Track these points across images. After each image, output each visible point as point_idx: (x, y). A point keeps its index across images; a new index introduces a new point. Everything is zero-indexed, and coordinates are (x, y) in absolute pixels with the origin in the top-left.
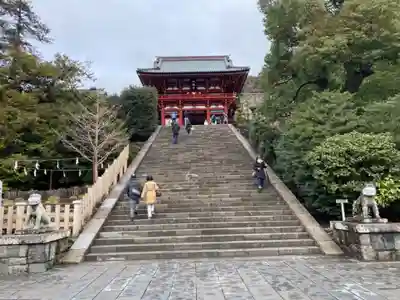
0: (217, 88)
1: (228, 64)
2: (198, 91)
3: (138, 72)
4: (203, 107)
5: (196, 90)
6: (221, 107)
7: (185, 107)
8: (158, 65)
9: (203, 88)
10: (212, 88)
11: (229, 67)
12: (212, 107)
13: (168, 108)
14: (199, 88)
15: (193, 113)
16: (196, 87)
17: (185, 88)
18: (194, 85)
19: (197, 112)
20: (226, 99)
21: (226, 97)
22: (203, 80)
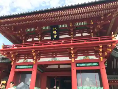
4: (67, 59)
5: (58, 38)
6: (93, 57)
7: (43, 60)
9: (67, 36)
10: (79, 35)
12: (79, 58)
13: (21, 61)
14: (61, 37)
15: (57, 67)
16: (58, 35)
17: (45, 38)
18: (55, 32)
19: (61, 66)
20: (101, 43)
21: (100, 41)
22: (65, 26)
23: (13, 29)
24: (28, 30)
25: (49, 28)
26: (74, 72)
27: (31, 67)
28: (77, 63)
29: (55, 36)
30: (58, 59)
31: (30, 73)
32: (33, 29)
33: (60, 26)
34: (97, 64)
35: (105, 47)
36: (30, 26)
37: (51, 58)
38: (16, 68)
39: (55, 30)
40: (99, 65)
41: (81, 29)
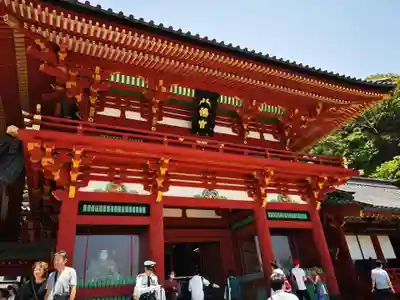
0: (269, 137)
4: (241, 196)
6: (296, 199)
9: (228, 131)
12: (272, 198)
13: (93, 186)
16: (211, 122)
18: (204, 112)
23: (62, 56)
24: (117, 78)
25: (188, 92)
27: (143, 210)
28: (267, 211)
29: (202, 124)
30: (223, 194)
31: (141, 231)
32: (139, 82)
33: (223, 99)
34: (305, 216)
37: (203, 189)
38: (80, 212)
39: (205, 105)
40: (308, 220)
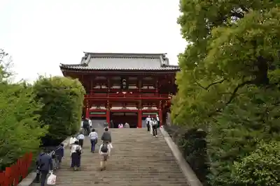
0: (151, 87)
1: (163, 63)
2: (128, 91)
3: (62, 68)
4: (135, 108)
5: (126, 89)
6: (155, 108)
7: (113, 108)
8: (86, 62)
9: (135, 87)
10: (146, 87)
11: (164, 66)
12: (145, 108)
13: (93, 108)
14: (130, 87)
15: (123, 114)
16: (127, 86)
17: (114, 87)
18: (124, 83)
19: (127, 114)
20: (160, 99)
21: (161, 98)
22: (135, 78)
24: (98, 78)
26: (140, 117)
28: (142, 113)
29: (124, 87)
30: (128, 108)
31: (104, 118)
33: (131, 78)
35: (164, 102)
36: (100, 75)
38: (90, 114)
39: (124, 81)
41: (149, 84)
